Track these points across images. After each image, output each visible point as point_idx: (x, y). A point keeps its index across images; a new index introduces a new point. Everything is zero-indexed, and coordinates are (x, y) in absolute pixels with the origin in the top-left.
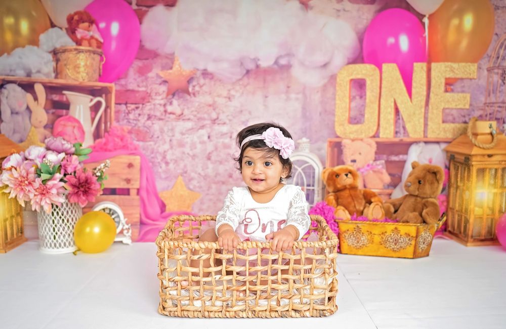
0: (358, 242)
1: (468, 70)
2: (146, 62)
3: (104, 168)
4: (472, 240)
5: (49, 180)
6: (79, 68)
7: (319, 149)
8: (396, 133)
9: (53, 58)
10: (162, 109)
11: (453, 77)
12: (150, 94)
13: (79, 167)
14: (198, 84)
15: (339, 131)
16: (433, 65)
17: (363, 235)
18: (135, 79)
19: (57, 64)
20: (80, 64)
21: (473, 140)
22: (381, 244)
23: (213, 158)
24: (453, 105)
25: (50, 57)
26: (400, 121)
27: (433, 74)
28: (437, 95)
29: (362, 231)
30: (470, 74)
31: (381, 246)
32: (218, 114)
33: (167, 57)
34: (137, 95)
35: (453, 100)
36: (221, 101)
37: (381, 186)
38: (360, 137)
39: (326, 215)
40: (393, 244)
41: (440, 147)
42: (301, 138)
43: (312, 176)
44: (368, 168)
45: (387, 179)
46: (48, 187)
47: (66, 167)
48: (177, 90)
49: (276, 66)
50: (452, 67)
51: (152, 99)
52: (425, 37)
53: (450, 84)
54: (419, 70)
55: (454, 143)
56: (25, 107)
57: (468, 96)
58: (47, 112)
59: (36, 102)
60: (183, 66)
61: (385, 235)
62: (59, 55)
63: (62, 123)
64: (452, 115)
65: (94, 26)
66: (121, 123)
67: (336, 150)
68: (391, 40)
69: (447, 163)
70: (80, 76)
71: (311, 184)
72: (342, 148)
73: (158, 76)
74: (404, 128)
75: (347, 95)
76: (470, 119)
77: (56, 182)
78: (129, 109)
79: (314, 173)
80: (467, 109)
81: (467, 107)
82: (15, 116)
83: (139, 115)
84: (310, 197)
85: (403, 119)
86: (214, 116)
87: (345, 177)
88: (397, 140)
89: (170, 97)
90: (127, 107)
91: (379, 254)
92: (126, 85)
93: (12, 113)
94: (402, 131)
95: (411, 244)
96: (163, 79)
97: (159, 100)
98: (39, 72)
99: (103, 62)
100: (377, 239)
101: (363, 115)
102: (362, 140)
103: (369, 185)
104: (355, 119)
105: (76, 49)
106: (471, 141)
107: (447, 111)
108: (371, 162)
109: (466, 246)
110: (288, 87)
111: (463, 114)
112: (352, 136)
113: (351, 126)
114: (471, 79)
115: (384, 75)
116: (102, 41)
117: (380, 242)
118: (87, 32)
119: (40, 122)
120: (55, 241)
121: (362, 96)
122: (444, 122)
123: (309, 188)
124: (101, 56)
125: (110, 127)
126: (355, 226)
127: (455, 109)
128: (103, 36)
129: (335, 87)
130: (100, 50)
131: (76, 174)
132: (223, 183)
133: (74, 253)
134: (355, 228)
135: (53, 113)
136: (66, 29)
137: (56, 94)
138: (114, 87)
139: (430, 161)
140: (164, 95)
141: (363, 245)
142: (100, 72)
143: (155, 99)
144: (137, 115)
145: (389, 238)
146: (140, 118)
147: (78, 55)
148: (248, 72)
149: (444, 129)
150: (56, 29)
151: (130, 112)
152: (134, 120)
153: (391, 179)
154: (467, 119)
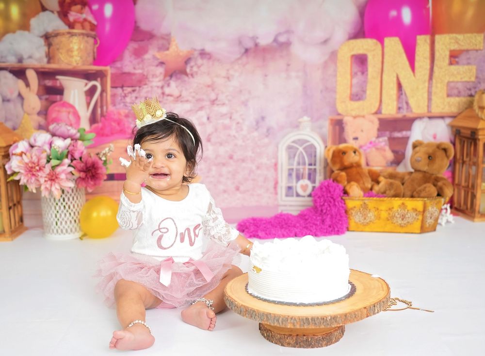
0: (365, 219)
1: (474, 41)
2: (142, 43)
3: (108, 152)
4: (479, 215)
5: (57, 166)
6: (72, 51)
7: (321, 128)
8: (399, 108)
9: (45, 42)
10: (160, 91)
11: (458, 49)
12: (147, 76)
13: (85, 152)
14: (196, 64)
15: (340, 108)
16: (438, 37)
17: (369, 212)
18: (131, 62)
19: (49, 48)
20: (73, 48)
21: (480, 114)
22: (388, 220)
23: (213, 139)
24: (458, 79)
25: (42, 41)
26: (403, 97)
27: (438, 46)
28: (441, 68)
29: (369, 208)
30: (476, 45)
31: (388, 222)
32: (217, 95)
33: (163, 38)
34: (134, 78)
35: (459, 73)
36: (220, 81)
37: (384, 163)
38: (362, 114)
39: (332, 193)
40: (400, 219)
41: (445, 122)
42: (301, 117)
43: (313, 155)
44: (371, 146)
45: (390, 155)
46: (57, 173)
47: (73, 153)
48: (175, 72)
49: (275, 44)
50: (457, 38)
51: (149, 81)
52: (429, 9)
53: (454, 57)
54: (422, 43)
55: (459, 117)
56: (16, 94)
57: (474, 68)
58: (40, 99)
59: (28, 88)
60: (179, 47)
61: (392, 211)
62: (51, 40)
63: (57, 108)
64: (457, 88)
65: (87, 9)
66: (118, 106)
67: (337, 127)
68: (393, 13)
69: (453, 138)
70: (73, 60)
71: (313, 164)
72: (344, 125)
73: (154, 57)
74: (407, 103)
75: (349, 71)
76: (476, 92)
77: (65, 168)
78: (126, 92)
79: (315, 152)
80: (473, 82)
81: (473, 79)
82: (6, 103)
83: (136, 98)
84: (312, 177)
85: (405, 94)
86: (213, 96)
87: (353, 154)
88: (400, 116)
89: (168, 78)
90: (123, 90)
91: (386, 230)
92: (122, 68)
93: (4, 100)
94: (405, 106)
95: (418, 219)
96: (160, 61)
97: (156, 83)
98: (30, 57)
99: (97, 46)
100: (384, 215)
101: (364, 91)
102: (363, 117)
103: (371, 163)
104: (357, 95)
105: (69, 33)
106: (478, 115)
107: (452, 85)
108: (373, 139)
109: (473, 221)
110: (288, 65)
111: (468, 87)
112: (354, 113)
113: (352, 103)
114: (477, 50)
115: (386, 50)
116: (95, 23)
117: (387, 218)
118: (79, 15)
119: (34, 109)
120: (57, 227)
121: (364, 71)
122: (449, 96)
123: (311, 167)
124: (95, 39)
125: (107, 112)
126: (361, 203)
127: (461, 82)
128: (96, 18)
129: (335, 63)
130: (93, 33)
131: (82, 160)
132: (224, 164)
133: (81, 238)
134: (361, 205)
135: (47, 99)
136: (58, 12)
137: (49, 79)
138: (109, 70)
139: (435, 137)
140: (162, 77)
141: (370, 221)
142: (94, 56)
143: (152, 82)
144: (134, 98)
145: (396, 214)
146: (137, 101)
147: (71, 39)
148: (247, 51)
149: (449, 103)
150: (47, 13)
151: (127, 95)
152: (130, 103)
153: (395, 156)
154: (473, 92)
